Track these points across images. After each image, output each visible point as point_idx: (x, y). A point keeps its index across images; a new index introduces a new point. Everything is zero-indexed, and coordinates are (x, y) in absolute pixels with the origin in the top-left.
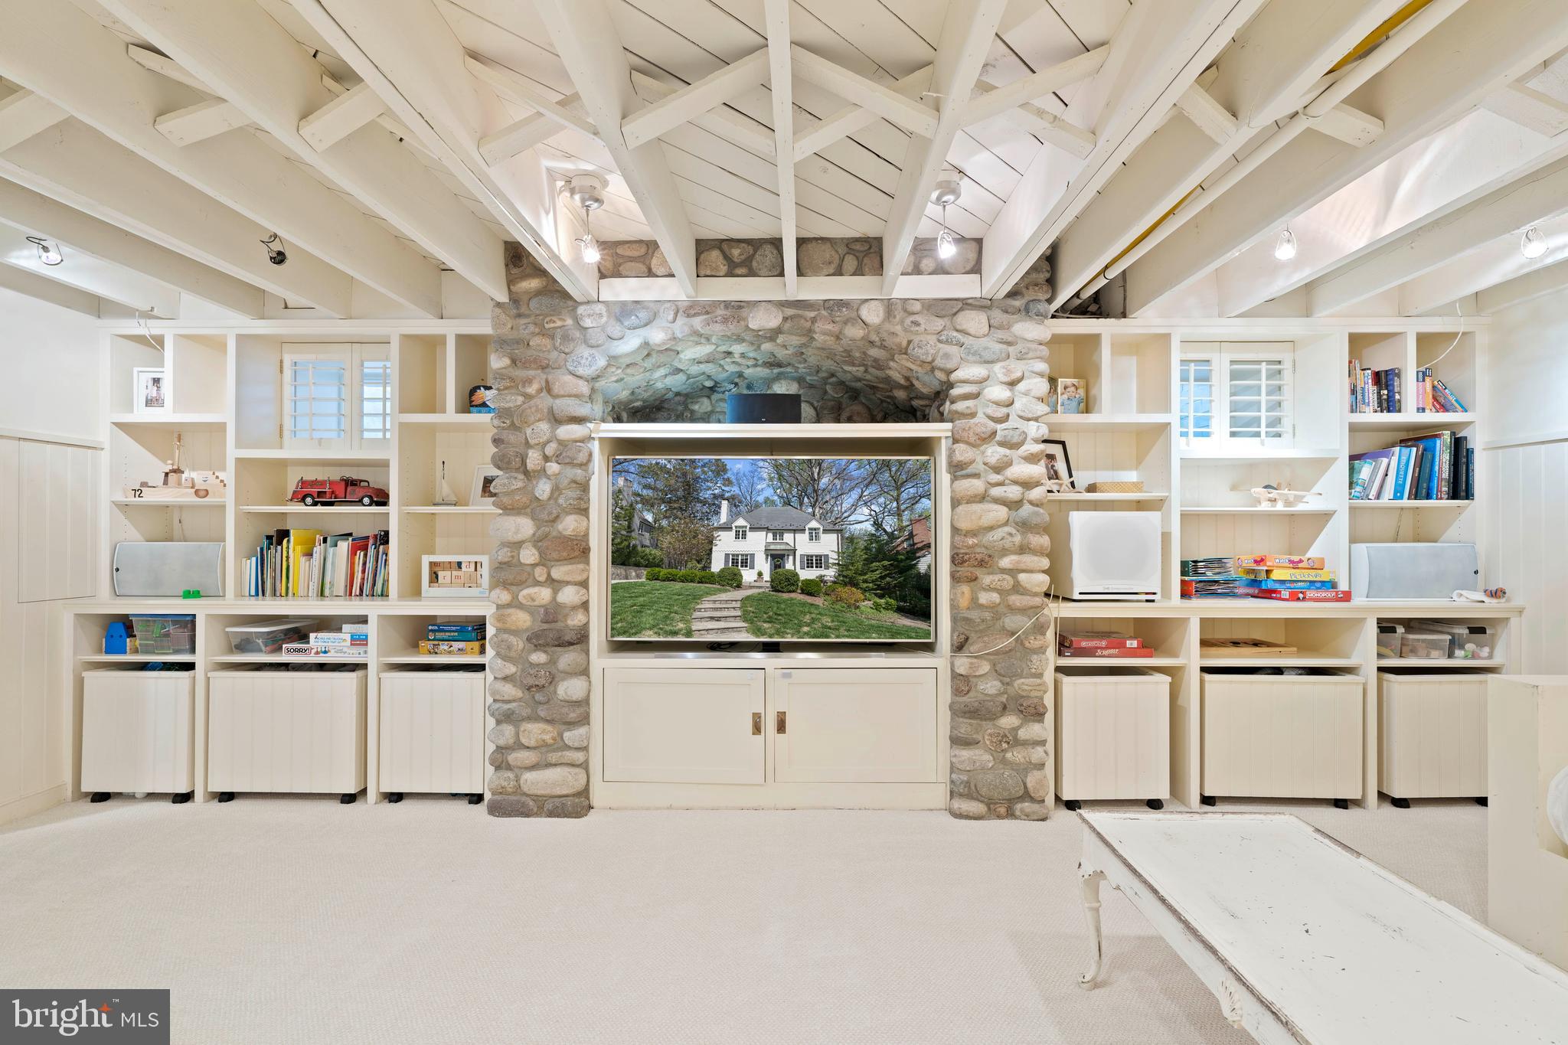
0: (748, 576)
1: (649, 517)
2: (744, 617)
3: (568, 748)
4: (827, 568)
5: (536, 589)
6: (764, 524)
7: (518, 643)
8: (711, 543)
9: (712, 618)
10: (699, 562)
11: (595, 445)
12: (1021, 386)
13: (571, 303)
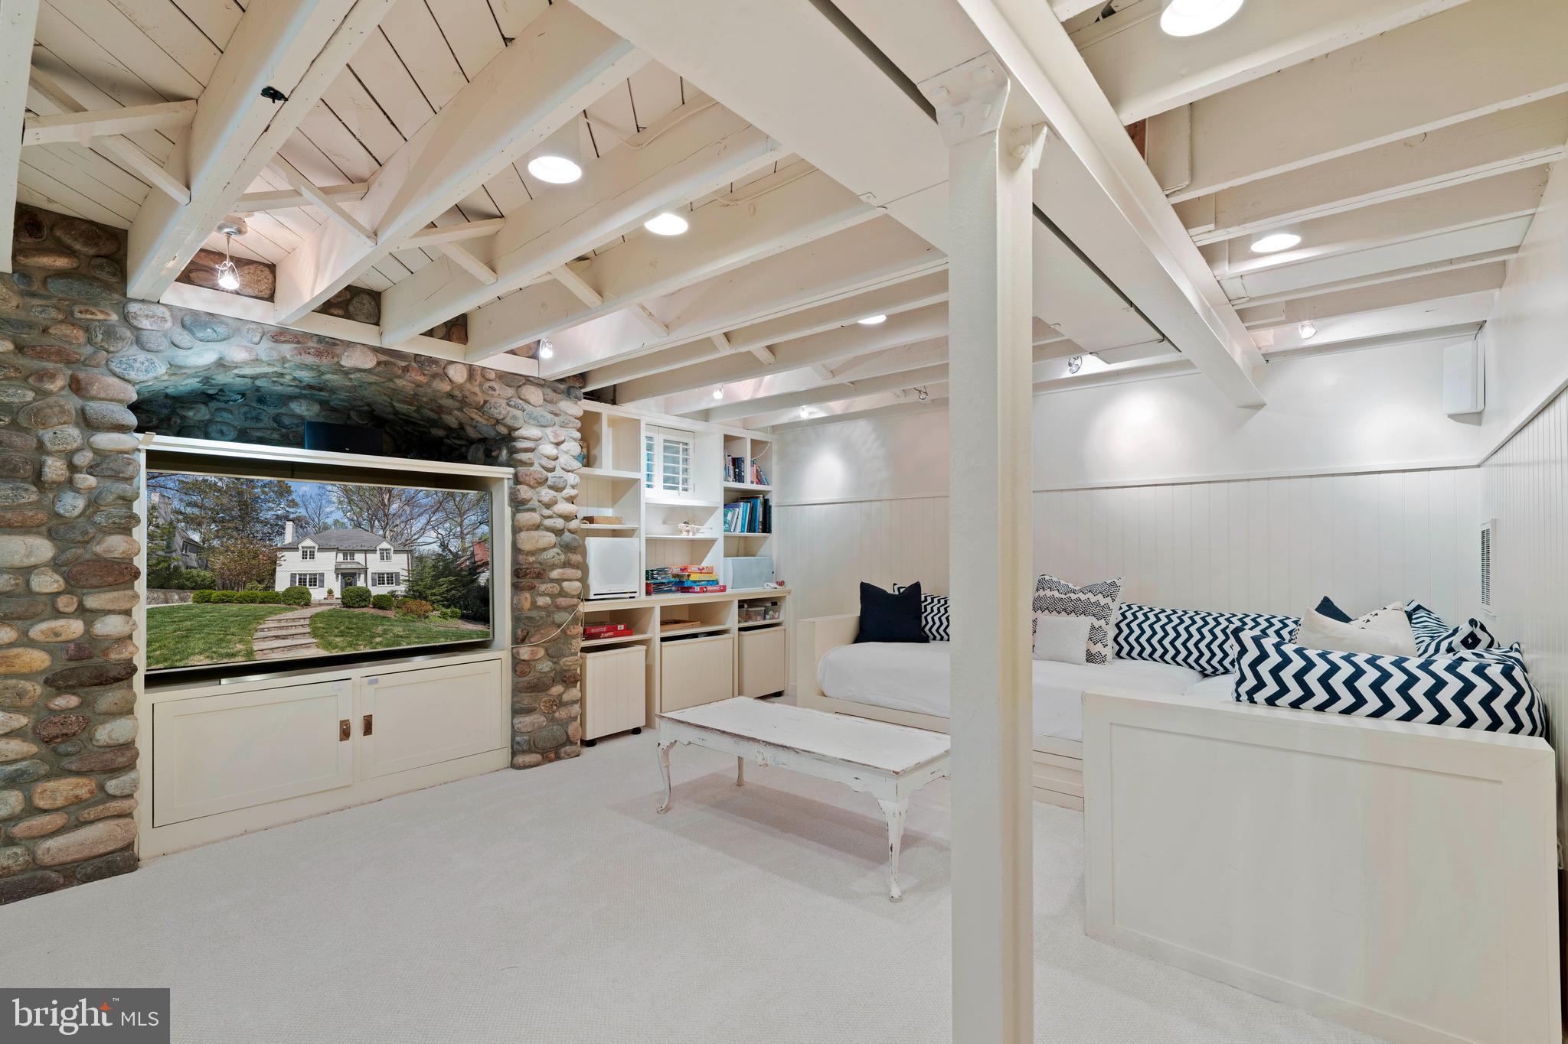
0: (317, 594)
1: (196, 537)
2: (314, 634)
3: (113, 798)
4: (398, 584)
5: (59, 622)
6: (333, 544)
7: (35, 688)
8: (274, 563)
9: (277, 637)
10: (260, 582)
11: (142, 458)
12: (563, 447)
13: (116, 296)
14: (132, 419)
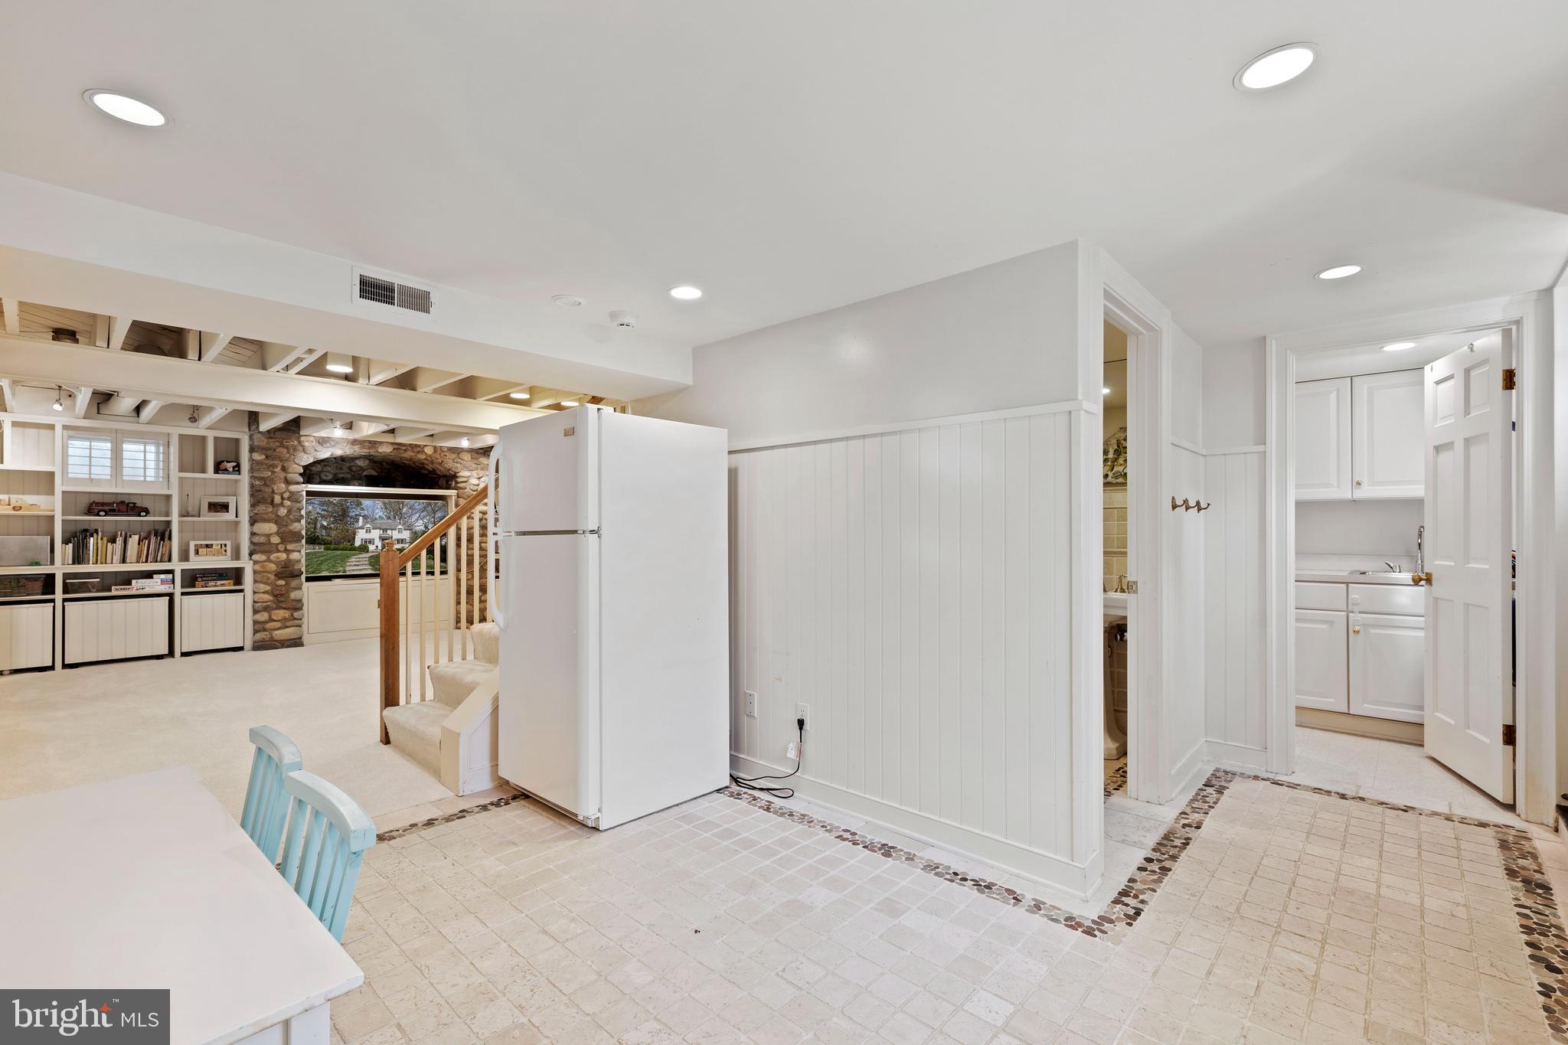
0: (372, 547)
1: (325, 524)
2: (370, 564)
3: (296, 619)
4: (405, 543)
5: (279, 554)
6: (378, 526)
7: (272, 577)
8: (355, 534)
9: (355, 565)
10: (349, 542)
11: (304, 493)
12: (482, 479)
13: (297, 435)
14: (301, 480)
